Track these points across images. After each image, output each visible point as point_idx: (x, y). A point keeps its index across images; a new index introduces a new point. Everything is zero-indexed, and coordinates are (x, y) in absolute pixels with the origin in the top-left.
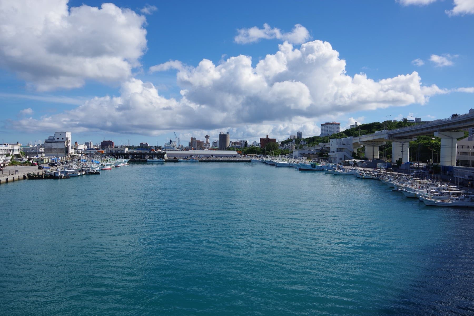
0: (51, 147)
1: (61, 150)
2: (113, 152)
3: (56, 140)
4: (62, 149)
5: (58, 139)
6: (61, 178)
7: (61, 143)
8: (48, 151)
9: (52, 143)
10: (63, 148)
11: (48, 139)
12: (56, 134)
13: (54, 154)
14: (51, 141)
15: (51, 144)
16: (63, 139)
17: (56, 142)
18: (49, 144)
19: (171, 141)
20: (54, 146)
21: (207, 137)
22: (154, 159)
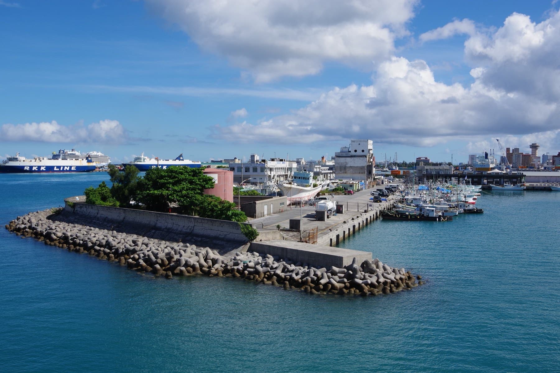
0: (345, 164)
1: (360, 169)
2: (432, 173)
3: (353, 153)
4: (362, 168)
5: (356, 151)
6: (439, 220)
7: (361, 158)
8: (340, 171)
9: (347, 158)
10: (364, 165)
11: (339, 151)
12: (353, 143)
13: (349, 175)
14: (345, 155)
15: (345, 160)
16: (363, 151)
17: (352, 156)
18: (342, 160)
19: (486, 154)
20: (350, 162)
21: (534, 147)
22: (506, 185)
